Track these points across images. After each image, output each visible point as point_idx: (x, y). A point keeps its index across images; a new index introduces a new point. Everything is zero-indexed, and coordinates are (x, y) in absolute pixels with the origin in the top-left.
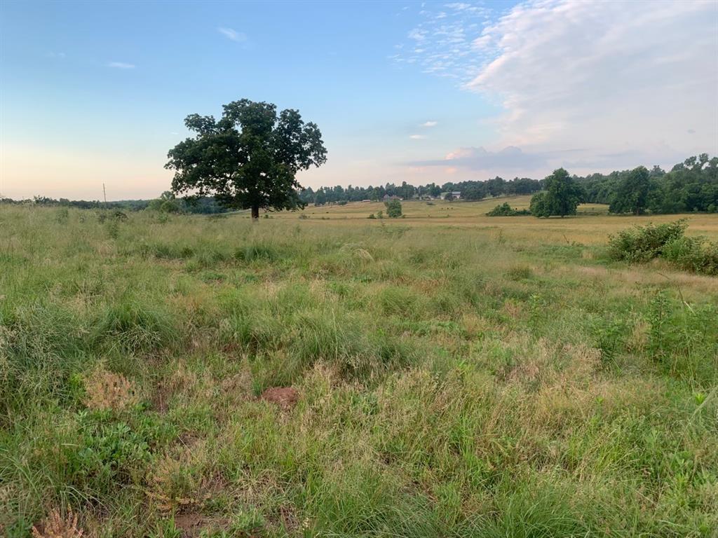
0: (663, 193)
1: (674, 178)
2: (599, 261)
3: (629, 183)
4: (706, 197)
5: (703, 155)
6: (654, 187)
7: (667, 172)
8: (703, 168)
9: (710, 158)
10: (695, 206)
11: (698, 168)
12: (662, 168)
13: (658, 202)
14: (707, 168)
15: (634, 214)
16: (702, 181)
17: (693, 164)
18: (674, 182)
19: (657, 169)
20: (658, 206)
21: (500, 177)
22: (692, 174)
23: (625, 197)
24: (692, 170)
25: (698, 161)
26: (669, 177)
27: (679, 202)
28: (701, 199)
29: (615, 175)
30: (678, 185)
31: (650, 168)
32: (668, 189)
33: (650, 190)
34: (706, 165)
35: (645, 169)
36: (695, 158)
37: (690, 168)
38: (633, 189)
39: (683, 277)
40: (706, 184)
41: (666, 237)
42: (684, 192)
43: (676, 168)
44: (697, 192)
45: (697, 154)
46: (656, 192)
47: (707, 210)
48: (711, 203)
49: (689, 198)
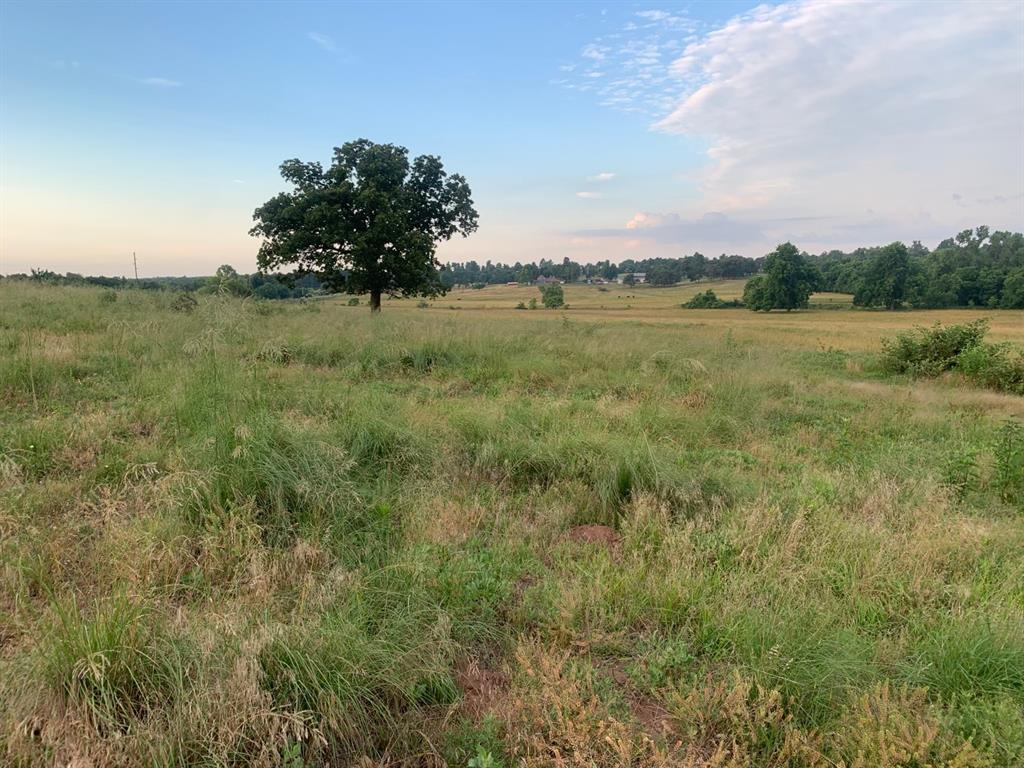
0: (928, 280)
1: (941, 259)
2: (869, 374)
3: (881, 265)
4: (985, 286)
5: (982, 227)
6: (915, 272)
7: (931, 250)
8: (981, 246)
9: (991, 233)
10: (970, 298)
11: (974, 246)
12: (924, 244)
13: (920, 293)
14: (985, 245)
15: (888, 309)
16: (980, 264)
17: (968, 240)
18: (942, 265)
19: (917, 245)
20: (919, 298)
21: (700, 253)
22: (966, 254)
23: (875, 284)
24: (966, 247)
25: (974, 236)
26: (934, 257)
27: (949, 292)
28: (978, 290)
29: (860, 253)
30: (947, 269)
31: (909, 244)
32: (934, 275)
33: (910, 274)
34: (986, 241)
35: (903, 246)
36: (971, 234)
37: (964, 245)
38: (887, 274)
39: (989, 396)
40: (986, 268)
41: (961, 344)
42: (956, 278)
43: (944, 244)
44: (973, 280)
45: (974, 226)
46: (918, 278)
47: (987, 305)
48: (993, 294)
49: (962, 286)
